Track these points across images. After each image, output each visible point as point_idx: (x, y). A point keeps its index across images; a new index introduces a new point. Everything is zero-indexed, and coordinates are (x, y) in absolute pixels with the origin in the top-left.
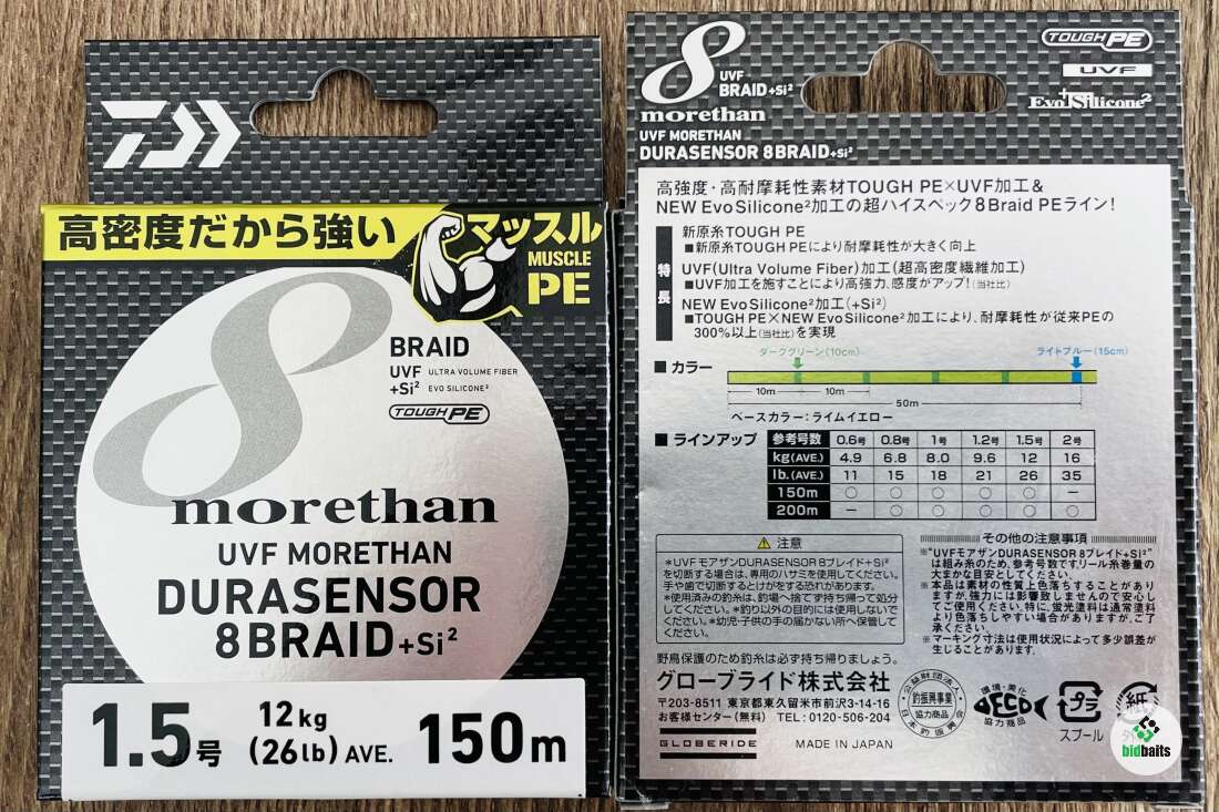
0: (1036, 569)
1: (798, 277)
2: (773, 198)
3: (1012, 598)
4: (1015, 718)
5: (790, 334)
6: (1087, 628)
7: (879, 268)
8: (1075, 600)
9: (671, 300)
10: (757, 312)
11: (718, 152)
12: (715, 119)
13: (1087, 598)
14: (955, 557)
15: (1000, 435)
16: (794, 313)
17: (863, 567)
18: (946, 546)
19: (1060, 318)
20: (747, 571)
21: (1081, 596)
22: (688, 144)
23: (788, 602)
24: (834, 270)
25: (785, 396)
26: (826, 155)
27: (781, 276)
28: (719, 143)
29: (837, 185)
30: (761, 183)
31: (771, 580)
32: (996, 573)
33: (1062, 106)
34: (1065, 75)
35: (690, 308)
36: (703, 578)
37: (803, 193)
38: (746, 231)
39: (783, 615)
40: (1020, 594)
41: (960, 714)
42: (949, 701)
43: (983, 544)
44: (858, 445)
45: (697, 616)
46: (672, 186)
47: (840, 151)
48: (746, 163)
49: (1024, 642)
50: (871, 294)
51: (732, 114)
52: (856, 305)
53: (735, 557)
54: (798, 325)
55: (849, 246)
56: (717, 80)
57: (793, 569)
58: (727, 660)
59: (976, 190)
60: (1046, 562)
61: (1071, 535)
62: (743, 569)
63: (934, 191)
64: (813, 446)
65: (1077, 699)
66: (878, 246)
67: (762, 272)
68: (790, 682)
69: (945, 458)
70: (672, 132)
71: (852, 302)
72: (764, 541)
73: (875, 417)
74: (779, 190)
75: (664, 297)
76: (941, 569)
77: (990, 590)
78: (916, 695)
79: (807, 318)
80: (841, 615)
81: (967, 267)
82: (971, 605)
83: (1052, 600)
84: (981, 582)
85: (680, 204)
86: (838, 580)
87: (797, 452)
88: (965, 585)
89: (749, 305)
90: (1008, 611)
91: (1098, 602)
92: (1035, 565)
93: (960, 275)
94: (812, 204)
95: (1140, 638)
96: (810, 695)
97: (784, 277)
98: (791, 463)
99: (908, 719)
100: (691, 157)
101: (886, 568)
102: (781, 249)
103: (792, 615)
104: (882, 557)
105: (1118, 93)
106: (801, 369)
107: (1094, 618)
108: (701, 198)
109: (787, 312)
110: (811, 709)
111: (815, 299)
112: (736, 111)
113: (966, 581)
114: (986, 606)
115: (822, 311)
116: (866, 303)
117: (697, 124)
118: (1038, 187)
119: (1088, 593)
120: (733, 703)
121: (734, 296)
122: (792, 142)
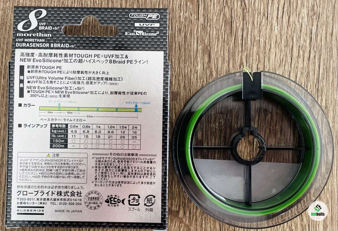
0: (124, 163)
1: (60, 80)
2: (53, 58)
3: (117, 171)
4: (116, 205)
5: (57, 96)
6: (137, 180)
7: (82, 78)
8: (134, 172)
9: (23, 86)
10: (48, 90)
11: (38, 45)
12: (38, 36)
13: (137, 171)
14: (102, 159)
15: (115, 126)
16: (58, 91)
17: (76, 162)
18: (99, 156)
19: (132, 93)
20: (43, 163)
21: (136, 171)
22: (29, 43)
23: (55, 172)
24: (70, 79)
25: (55, 114)
26: (68, 47)
27: (55, 80)
28: (38, 42)
29: (71, 55)
30: (50, 54)
31: (50, 165)
32: (113, 164)
33: (134, 35)
34: (135, 26)
35: (29, 88)
36: (31, 165)
37: (61, 57)
38: (45, 67)
39: (53, 175)
40: (119, 170)
41: (101, 203)
42: (98, 199)
43: (109, 156)
44: (76, 128)
45: (29, 175)
46: (25, 54)
47: (72, 45)
48: (46, 48)
49: (119, 183)
50: (80, 86)
51: (42, 34)
52: (76, 89)
53: (40, 159)
54: (60, 94)
55: (74, 72)
56: (38, 25)
57: (57, 162)
58: (37, 187)
59: (109, 58)
60: (126, 161)
61: (134, 154)
62: (42, 162)
63: (98, 57)
64: (63, 128)
65: (133, 199)
66: (82, 72)
67: (49, 79)
68: (54, 194)
69: (100, 132)
70: (25, 39)
71: (75, 88)
72: (49, 154)
73: (81, 120)
74: (55, 56)
75: (22, 85)
76: (98, 163)
77: (111, 169)
78: (89, 198)
79: (62, 92)
80: (69, 175)
81: (107, 79)
82: (105, 173)
83: (128, 172)
84: (108, 167)
85: (27, 59)
86: (69, 165)
87: (59, 130)
88: (104, 167)
89: (46, 88)
90: (116, 175)
91: (140, 172)
92: (123, 162)
93: (105, 81)
94: (64, 60)
95: (151, 183)
96: (60, 197)
97: (56, 80)
98: (57, 133)
99: (87, 204)
100: (30, 46)
101: (82, 162)
102: (55, 73)
103: (56, 175)
104: (82, 159)
105: (150, 31)
106: (60, 106)
107: (139, 177)
108: (32, 58)
109: (56, 90)
110: (60, 201)
111: (64, 87)
112: (43, 34)
113: (104, 166)
114: (110, 173)
115: (66, 90)
116: (79, 88)
117: (32, 37)
118: (127, 57)
119: (138, 170)
120: (38, 199)
121: (42, 85)
122: (58, 43)
